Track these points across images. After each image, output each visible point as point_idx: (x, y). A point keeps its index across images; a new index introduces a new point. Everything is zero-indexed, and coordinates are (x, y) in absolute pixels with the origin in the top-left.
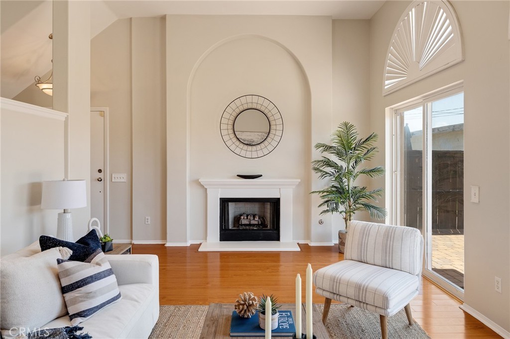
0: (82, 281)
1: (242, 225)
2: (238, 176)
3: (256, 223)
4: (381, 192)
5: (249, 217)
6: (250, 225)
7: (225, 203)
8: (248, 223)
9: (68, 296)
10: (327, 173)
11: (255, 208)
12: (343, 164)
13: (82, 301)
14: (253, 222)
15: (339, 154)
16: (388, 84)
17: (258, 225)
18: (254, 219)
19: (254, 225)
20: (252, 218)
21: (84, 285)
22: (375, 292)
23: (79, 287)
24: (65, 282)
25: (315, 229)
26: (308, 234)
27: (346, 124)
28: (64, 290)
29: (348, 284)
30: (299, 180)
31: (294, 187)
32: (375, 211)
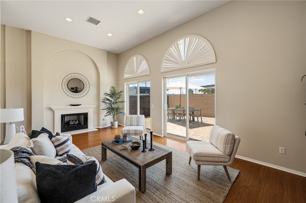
0: (64, 141)
1: (70, 125)
2: (70, 105)
3: (77, 123)
4: (123, 108)
5: (74, 121)
6: (74, 124)
7: (63, 116)
8: (73, 124)
9: (58, 148)
10: (107, 103)
11: (75, 118)
12: (112, 100)
13: (66, 148)
14: (76, 123)
15: (111, 97)
16: (126, 76)
17: (78, 124)
18: (76, 122)
19: (76, 124)
20: (75, 122)
21: (65, 143)
22: (139, 131)
23: (63, 144)
24: (56, 144)
25: (102, 122)
26: (98, 124)
27: (113, 87)
28: (56, 147)
29: (132, 130)
30: (96, 106)
31: (94, 108)
32: (123, 114)
